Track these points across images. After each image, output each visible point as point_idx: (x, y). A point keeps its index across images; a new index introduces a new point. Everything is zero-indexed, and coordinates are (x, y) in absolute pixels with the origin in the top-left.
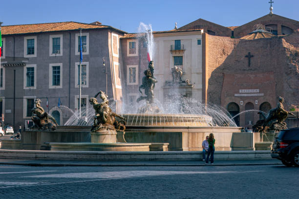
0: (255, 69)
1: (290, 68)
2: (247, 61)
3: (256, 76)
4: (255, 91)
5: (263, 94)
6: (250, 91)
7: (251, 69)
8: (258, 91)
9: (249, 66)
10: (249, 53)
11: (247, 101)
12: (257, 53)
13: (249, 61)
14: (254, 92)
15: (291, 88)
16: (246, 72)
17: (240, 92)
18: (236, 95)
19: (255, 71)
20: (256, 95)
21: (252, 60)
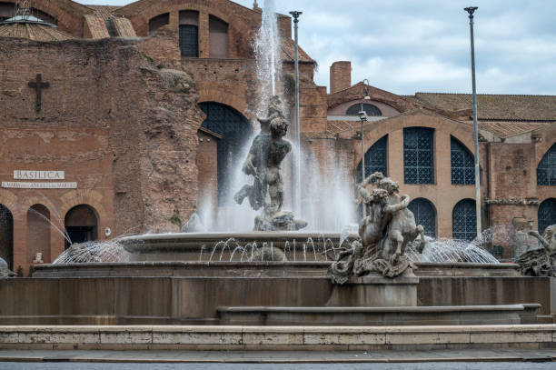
0: (55, 119)
1: (159, 121)
2: (32, 97)
3: (55, 136)
4: (53, 175)
5: (74, 185)
6: (42, 174)
7: (43, 119)
8: (61, 175)
9: (38, 111)
10: (39, 76)
11: (32, 201)
12: (60, 77)
13: (39, 97)
14: (52, 178)
15: (158, 171)
16: (29, 124)
17: (15, 176)
18: (5, 184)
19: (54, 124)
20: (56, 185)
21: (45, 95)
